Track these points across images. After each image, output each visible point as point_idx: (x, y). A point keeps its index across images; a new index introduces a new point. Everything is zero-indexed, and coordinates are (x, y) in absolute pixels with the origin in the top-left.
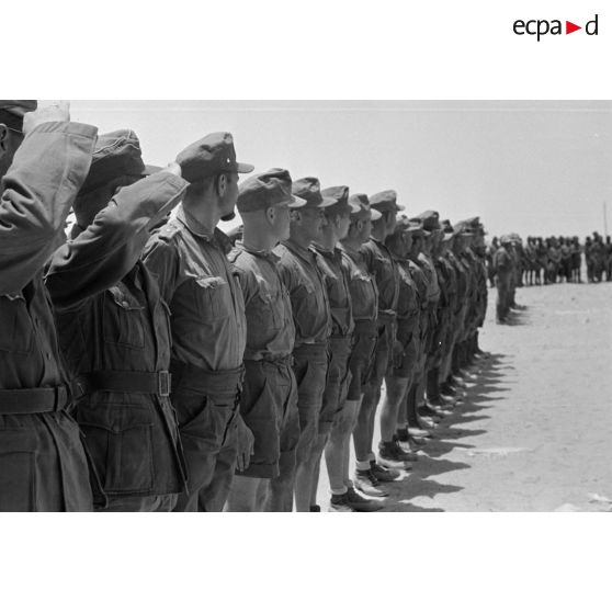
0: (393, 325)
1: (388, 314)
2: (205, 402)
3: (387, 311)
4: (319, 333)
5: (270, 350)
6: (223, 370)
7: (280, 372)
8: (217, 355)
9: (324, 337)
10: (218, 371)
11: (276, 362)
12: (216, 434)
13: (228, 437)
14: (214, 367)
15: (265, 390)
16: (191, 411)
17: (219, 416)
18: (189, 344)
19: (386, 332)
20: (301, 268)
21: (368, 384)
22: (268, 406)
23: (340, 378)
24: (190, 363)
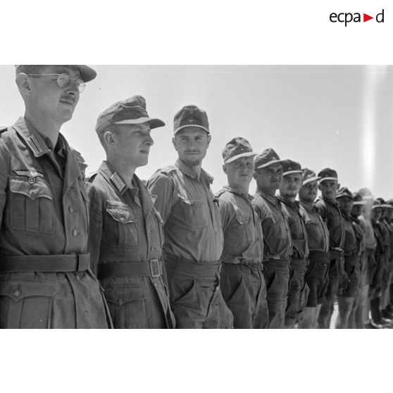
0: (341, 258)
1: (338, 251)
2: (193, 284)
3: (337, 249)
4: (283, 252)
5: (245, 257)
6: (205, 262)
7: (252, 273)
8: (200, 251)
9: (287, 255)
10: (202, 263)
11: (250, 266)
12: (201, 307)
13: (211, 310)
14: (198, 259)
15: (241, 285)
16: (183, 290)
17: (203, 294)
18: (181, 244)
19: (337, 263)
20: (268, 207)
21: (324, 298)
22: (243, 296)
23: (300, 288)
24: (182, 257)
